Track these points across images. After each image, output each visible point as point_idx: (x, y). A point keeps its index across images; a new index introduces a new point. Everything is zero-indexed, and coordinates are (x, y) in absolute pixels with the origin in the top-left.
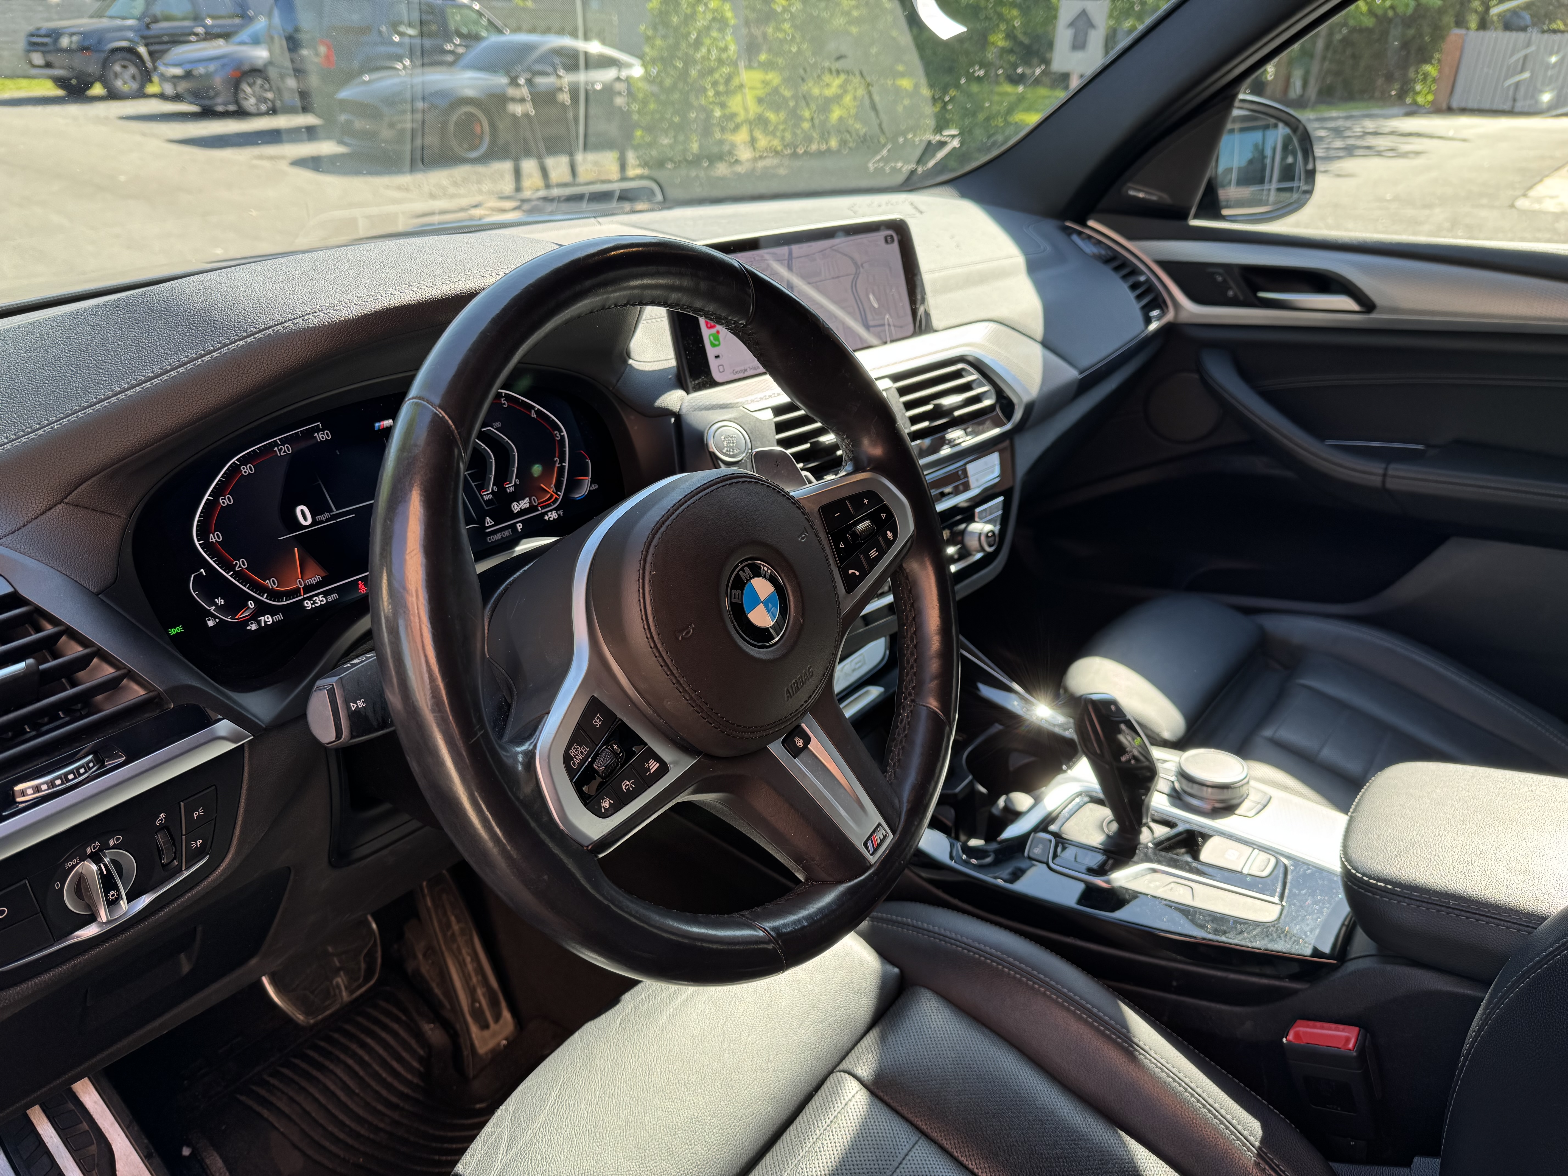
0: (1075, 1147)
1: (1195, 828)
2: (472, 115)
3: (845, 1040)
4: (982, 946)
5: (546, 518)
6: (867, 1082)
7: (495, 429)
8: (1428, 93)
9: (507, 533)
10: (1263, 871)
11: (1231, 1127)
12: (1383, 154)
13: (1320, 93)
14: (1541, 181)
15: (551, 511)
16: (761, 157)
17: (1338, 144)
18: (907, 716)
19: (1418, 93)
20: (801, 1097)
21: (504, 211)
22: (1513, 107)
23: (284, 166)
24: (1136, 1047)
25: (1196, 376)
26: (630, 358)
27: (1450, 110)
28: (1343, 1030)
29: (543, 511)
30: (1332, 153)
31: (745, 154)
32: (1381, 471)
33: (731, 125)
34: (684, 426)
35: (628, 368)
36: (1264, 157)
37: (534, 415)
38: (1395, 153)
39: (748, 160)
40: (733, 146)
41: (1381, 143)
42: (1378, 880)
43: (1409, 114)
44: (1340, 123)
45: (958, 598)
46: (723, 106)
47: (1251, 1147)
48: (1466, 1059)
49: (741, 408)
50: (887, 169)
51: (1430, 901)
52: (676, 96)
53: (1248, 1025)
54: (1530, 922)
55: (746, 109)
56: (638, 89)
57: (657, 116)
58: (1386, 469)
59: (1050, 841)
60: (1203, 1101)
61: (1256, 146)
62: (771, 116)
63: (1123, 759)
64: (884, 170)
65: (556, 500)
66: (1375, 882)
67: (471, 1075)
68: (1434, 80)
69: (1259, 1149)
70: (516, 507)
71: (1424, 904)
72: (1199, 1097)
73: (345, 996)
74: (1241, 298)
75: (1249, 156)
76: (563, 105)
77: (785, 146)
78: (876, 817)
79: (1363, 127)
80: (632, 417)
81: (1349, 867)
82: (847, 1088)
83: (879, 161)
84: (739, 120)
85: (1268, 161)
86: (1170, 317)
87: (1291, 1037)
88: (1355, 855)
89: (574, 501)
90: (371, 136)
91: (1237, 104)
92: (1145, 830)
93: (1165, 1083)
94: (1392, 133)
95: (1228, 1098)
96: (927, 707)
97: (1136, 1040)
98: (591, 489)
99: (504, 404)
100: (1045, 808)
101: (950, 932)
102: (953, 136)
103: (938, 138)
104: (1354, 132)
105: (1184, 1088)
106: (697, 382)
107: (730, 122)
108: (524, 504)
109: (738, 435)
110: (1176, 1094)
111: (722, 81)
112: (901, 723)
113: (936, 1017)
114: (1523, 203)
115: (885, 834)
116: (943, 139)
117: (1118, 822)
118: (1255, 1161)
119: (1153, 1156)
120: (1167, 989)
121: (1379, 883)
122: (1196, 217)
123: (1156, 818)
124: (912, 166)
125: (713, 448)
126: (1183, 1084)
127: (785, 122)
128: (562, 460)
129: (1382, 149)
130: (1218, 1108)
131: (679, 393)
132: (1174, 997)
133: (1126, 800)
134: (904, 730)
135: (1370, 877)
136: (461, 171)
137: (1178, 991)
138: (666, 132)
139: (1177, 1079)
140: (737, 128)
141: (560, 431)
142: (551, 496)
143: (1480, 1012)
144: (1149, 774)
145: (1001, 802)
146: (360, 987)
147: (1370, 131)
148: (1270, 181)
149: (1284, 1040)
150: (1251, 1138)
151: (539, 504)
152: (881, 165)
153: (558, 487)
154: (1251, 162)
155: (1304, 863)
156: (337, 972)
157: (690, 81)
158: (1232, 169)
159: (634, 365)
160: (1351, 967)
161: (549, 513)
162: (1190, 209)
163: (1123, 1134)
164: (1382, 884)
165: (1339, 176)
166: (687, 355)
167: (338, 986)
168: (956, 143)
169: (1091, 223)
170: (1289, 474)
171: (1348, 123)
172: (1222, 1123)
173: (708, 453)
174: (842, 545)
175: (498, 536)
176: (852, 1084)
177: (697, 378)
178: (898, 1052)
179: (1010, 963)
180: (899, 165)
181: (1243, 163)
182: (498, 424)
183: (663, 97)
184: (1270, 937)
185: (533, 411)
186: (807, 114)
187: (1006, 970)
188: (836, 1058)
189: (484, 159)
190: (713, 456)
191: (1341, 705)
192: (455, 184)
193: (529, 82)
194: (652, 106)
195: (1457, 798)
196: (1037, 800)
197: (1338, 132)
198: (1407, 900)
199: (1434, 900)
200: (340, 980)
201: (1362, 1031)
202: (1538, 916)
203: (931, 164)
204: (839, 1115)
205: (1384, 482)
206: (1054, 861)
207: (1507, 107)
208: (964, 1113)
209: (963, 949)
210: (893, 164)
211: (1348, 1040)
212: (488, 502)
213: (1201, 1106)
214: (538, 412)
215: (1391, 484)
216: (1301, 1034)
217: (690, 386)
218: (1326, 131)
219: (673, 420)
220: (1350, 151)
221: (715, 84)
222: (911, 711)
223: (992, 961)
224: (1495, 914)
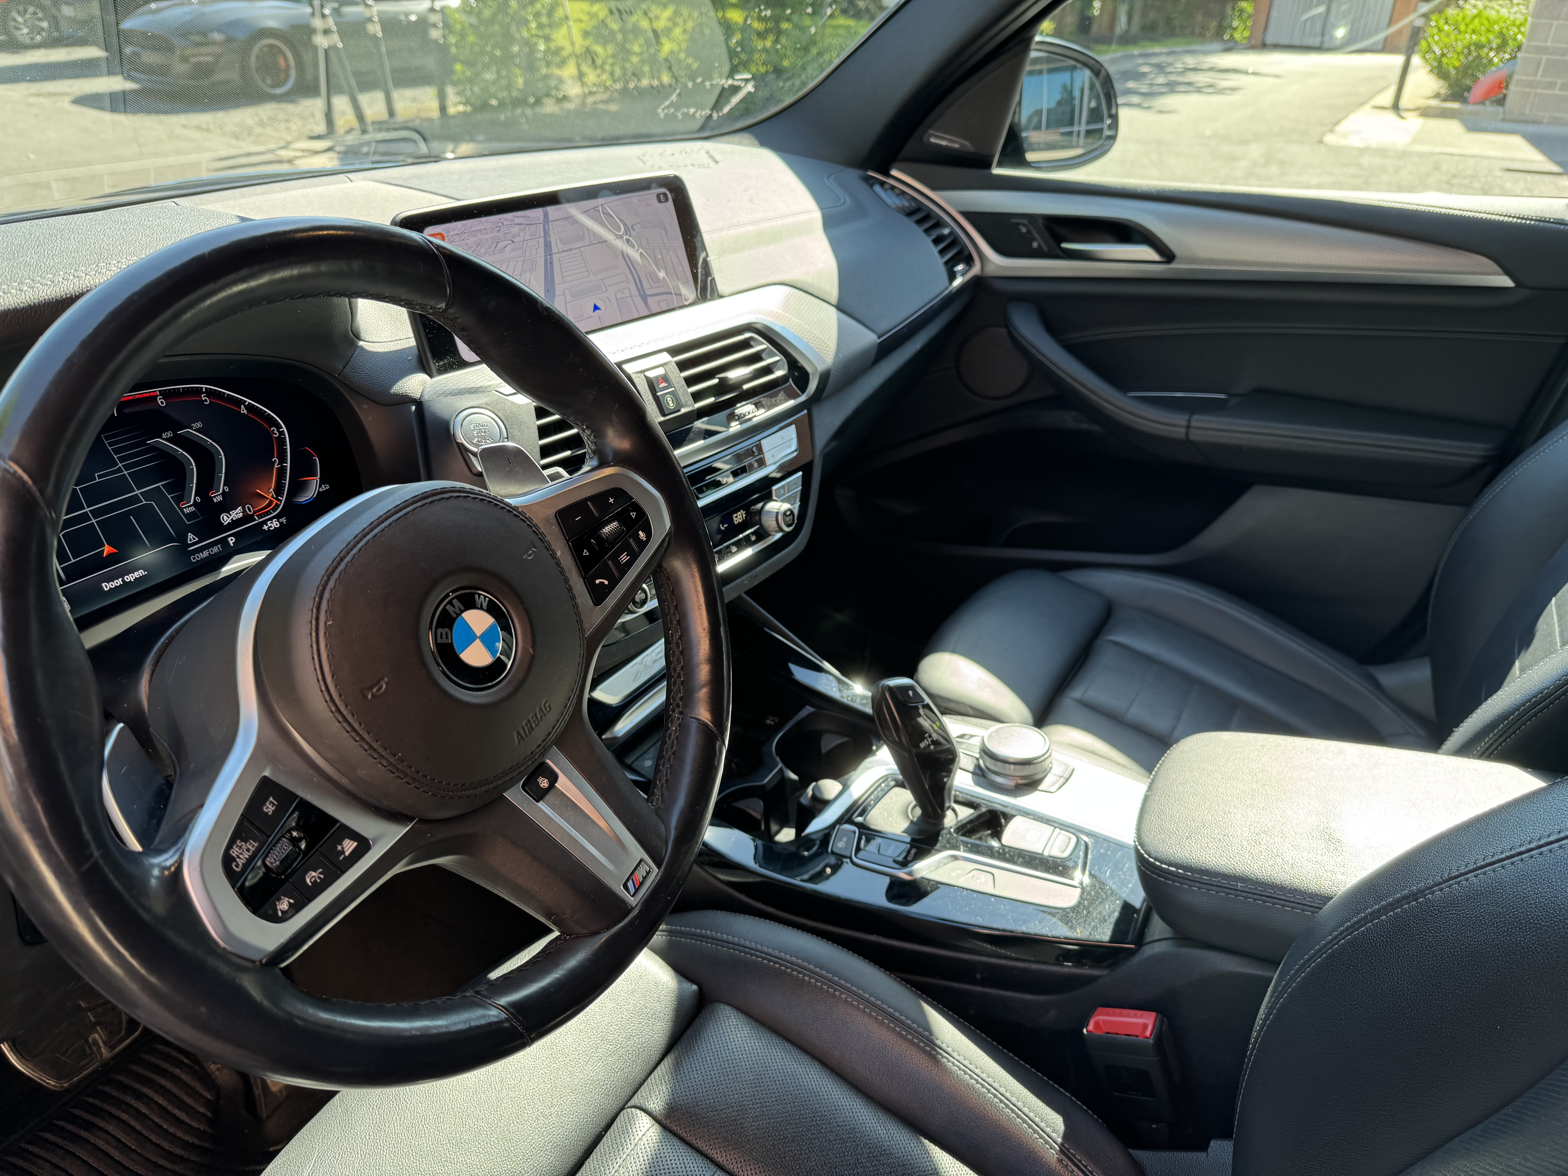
0: (877, 1163)
1: (999, 808)
2: (271, 46)
3: (638, 1071)
4: (782, 955)
5: (265, 527)
6: (659, 1117)
7: (195, 430)
8: (1245, 29)
9: (215, 550)
10: (1063, 852)
11: (1033, 1125)
12: (1203, 90)
13: (1143, 28)
14: (1346, 116)
15: (271, 519)
16: (591, 93)
17: (1161, 80)
18: (676, 729)
19: (1235, 29)
20: (589, 1140)
21: (316, 153)
22: (1322, 42)
23: (66, 104)
24: (939, 1050)
25: (1003, 331)
26: (360, 339)
27: (1263, 46)
28: (1141, 1017)
29: (260, 520)
30: (1156, 89)
31: (574, 90)
32: (1184, 423)
33: (557, 59)
34: (427, 414)
35: (358, 350)
36: (1073, 99)
37: (244, 411)
38: (1212, 89)
39: (577, 96)
40: (561, 80)
41: (1201, 79)
42: (1170, 865)
43: (1228, 50)
44: (1163, 59)
45: (726, 601)
46: (547, 39)
47: (1054, 1144)
48: (1254, 1047)
49: (494, 391)
50: (679, 115)
51: (1219, 884)
52: (497, 28)
53: (1052, 1013)
54: (1313, 902)
55: (572, 43)
56: (455, 21)
57: (477, 49)
58: (1189, 421)
59: (854, 832)
60: (1006, 1101)
61: (1065, 87)
62: (599, 49)
63: (922, 745)
64: (676, 116)
65: (277, 506)
66: (1166, 867)
67: (264, 1115)
68: (1250, 16)
69: (1062, 1146)
70: (226, 519)
71: (1213, 888)
72: (1002, 1097)
73: (105, 1053)
74: (1046, 249)
75: (1057, 97)
76: (375, 36)
77: (614, 81)
78: (637, 852)
79: (1184, 63)
80: (365, 407)
81: (1142, 852)
82: (638, 1125)
83: (668, 107)
84: (565, 53)
85: (1077, 102)
86: (976, 270)
87: (1091, 1027)
88: (1146, 840)
89: (301, 506)
90: (163, 70)
91: (1033, 46)
92: (949, 814)
93: (968, 1085)
94: (1211, 69)
95: (1031, 1095)
96: (696, 719)
97: (938, 1042)
98: (321, 490)
99: (206, 401)
100: (851, 795)
101: (750, 942)
102: (747, 81)
103: (730, 82)
104: (1176, 68)
105: (987, 1089)
106: (441, 363)
107: (556, 57)
108: (237, 513)
109: (491, 423)
110: (979, 1096)
111: (544, 12)
112: (669, 739)
113: (734, 1036)
114: (1330, 139)
115: (648, 869)
116: (736, 83)
117: (922, 808)
118: (1058, 1158)
119: (957, 1162)
120: (973, 981)
121: (1170, 868)
122: (1000, 164)
123: (961, 799)
124: (708, 112)
125: (461, 439)
126: (986, 1085)
127: (614, 56)
128: (283, 459)
129: (1202, 85)
130: (1021, 1107)
131: (422, 377)
132: (979, 989)
133: (927, 787)
134: (672, 747)
135: (1162, 862)
136: (267, 110)
137: (983, 983)
138: (487, 67)
139: (980, 1080)
140: (563, 63)
141: (278, 427)
142: (271, 502)
143: (1266, 999)
144: (951, 757)
145: (810, 791)
146: (122, 1040)
147: (1191, 67)
148: (1080, 123)
149: (1085, 1031)
150: (1054, 1135)
151: (255, 512)
152: (672, 110)
153: (279, 491)
154: (1060, 103)
155: (1104, 840)
156: (92, 1028)
157: (511, 11)
158: (1041, 111)
159: (365, 347)
160: (1148, 951)
161: (269, 522)
162: (993, 156)
163: (926, 1142)
164: (1174, 869)
165: (1161, 112)
166: (427, 334)
167: (95, 1042)
168: (750, 88)
169: (894, 172)
170: (1096, 428)
171: (1170, 59)
172: (1024, 1122)
173: (455, 444)
174: (586, 553)
175: (205, 554)
176: (644, 1121)
177: (441, 360)
178: (693, 1080)
179: (810, 971)
180: (692, 111)
181: (1053, 105)
182: (199, 425)
183: (482, 29)
184: (1070, 924)
185: (242, 406)
186: (636, 48)
187: (807, 978)
188: (628, 1092)
189: (287, 97)
190: (462, 448)
191: (1151, 660)
192: (262, 124)
193: (336, 12)
194: (471, 38)
195: (1247, 770)
196: (845, 787)
197: (1160, 68)
198: (1197, 884)
199: (1223, 883)
200: (97, 1036)
201: (1160, 1016)
202: (1321, 896)
203: (726, 110)
204: (628, 1157)
205: (1187, 434)
206: (858, 856)
207: (1316, 41)
208: (761, 1140)
209: (764, 959)
210: (685, 110)
211: (1145, 1026)
212: (190, 516)
213: (1004, 1106)
214: (249, 407)
215: (1195, 436)
216: (1101, 1022)
217: (434, 368)
218: (1148, 66)
219: (413, 408)
220: (1172, 87)
221: (537, 15)
222: (680, 725)
223: (793, 970)
224: (1280, 895)
